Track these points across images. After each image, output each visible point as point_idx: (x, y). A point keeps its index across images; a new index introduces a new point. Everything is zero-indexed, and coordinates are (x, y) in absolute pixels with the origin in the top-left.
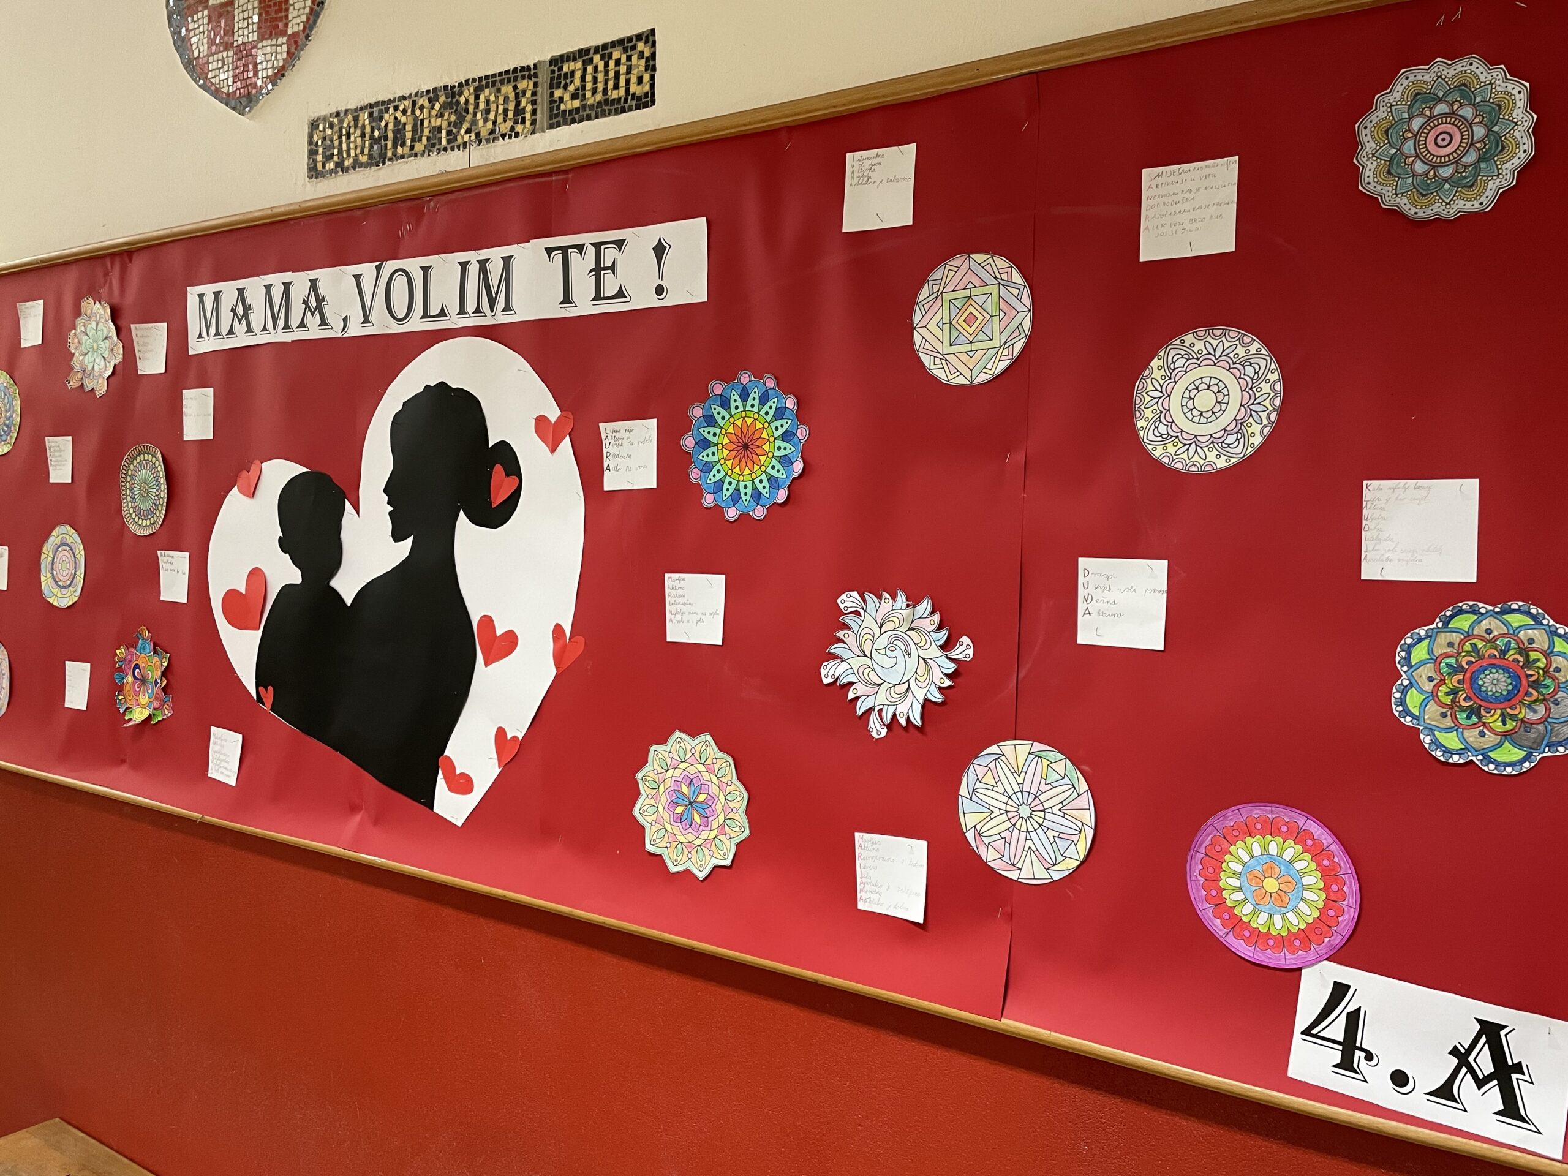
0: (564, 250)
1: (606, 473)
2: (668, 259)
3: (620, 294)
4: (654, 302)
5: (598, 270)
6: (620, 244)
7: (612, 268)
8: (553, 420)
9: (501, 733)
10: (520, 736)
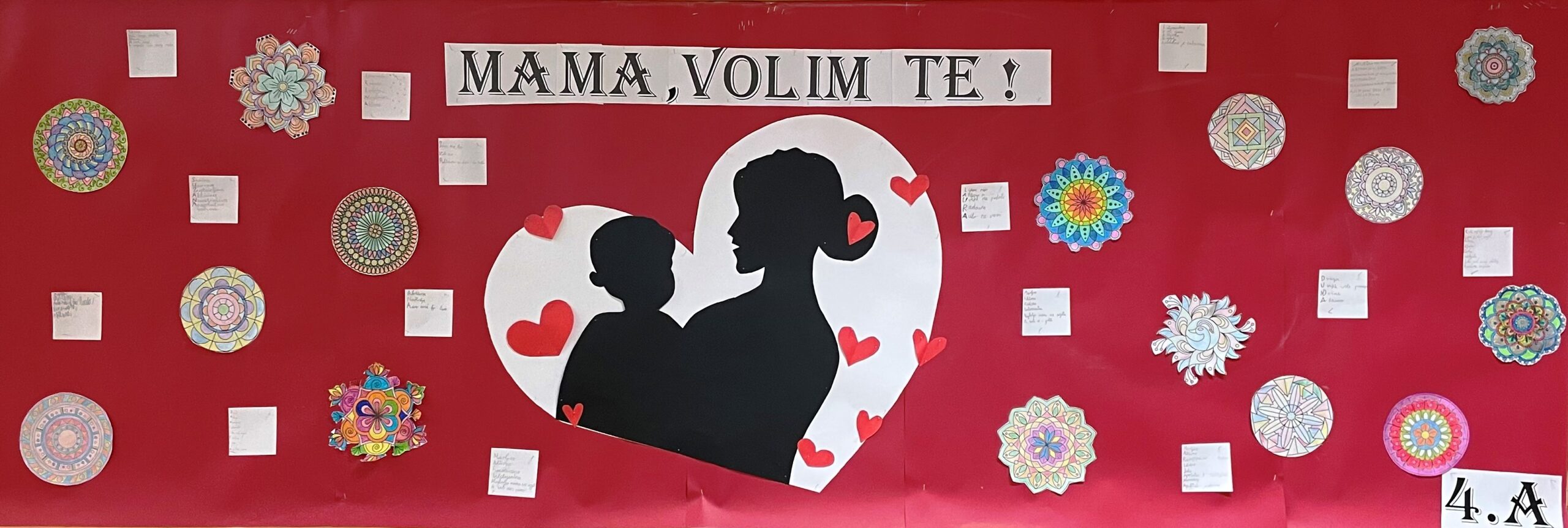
0: (922, 59)
1: (963, 220)
2: (1017, 74)
3: (973, 94)
4: (1005, 102)
5: (952, 76)
6: (973, 60)
7: (966, 75)
8: (909, 180)
9: (863, 415)
10: (882, 416)
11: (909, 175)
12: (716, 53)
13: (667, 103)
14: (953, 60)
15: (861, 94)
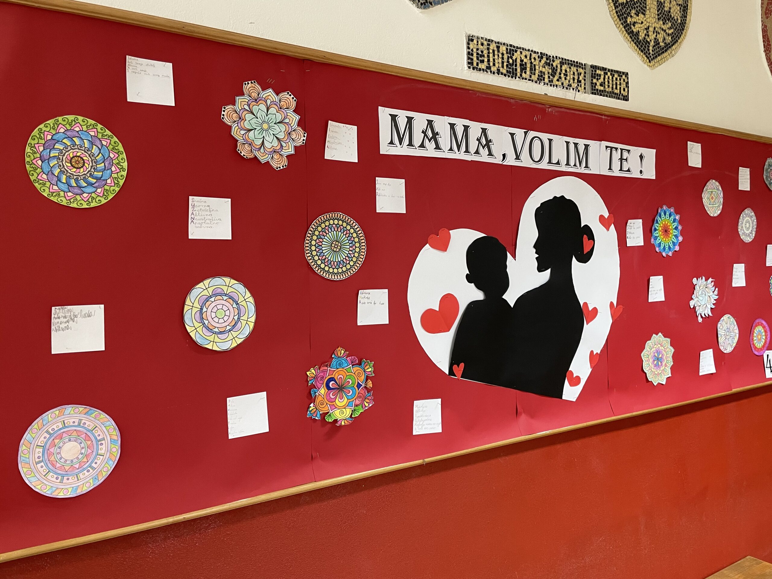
0: (612, 148)
1: (627, 239)
2: (644, 160)
3: (629, 170)
4: (639, 176)
5: (621, 159)
6: (629, 151)
7: (626, 160)
8: (606, 217)
9: (592, 352)
10: (599, 352)
11: (606, 214)
12: (526, 133)
13: (501, 163)
14: (622, 150)
15: (587, 167)
